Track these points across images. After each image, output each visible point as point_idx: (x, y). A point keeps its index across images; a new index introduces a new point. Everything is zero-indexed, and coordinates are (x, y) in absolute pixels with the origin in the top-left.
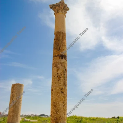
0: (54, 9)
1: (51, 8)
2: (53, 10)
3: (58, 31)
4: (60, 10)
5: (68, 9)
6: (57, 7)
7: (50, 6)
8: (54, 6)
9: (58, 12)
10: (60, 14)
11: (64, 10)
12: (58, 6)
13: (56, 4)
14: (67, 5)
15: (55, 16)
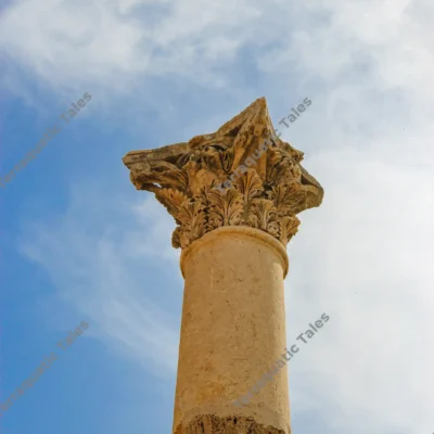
0: (167, 192)
1: (144, 183)
2: (162, 199)
3: (205, 412)
4: (230, 197)
5: (311, 194)
6: (202, 179)
7: (133, 159)
8: (172, 160)
9: (207, 226)
10: (232, 242)
11: (269, 203)
12: (211, 164)
13: (196, 143)
14: (298, 157)
15: (185, 256)
